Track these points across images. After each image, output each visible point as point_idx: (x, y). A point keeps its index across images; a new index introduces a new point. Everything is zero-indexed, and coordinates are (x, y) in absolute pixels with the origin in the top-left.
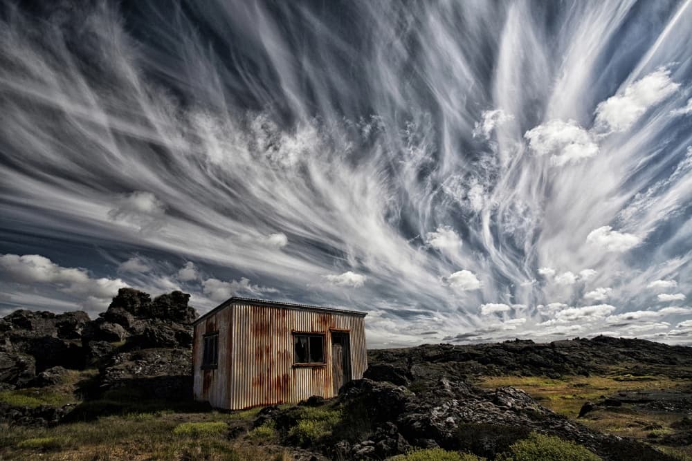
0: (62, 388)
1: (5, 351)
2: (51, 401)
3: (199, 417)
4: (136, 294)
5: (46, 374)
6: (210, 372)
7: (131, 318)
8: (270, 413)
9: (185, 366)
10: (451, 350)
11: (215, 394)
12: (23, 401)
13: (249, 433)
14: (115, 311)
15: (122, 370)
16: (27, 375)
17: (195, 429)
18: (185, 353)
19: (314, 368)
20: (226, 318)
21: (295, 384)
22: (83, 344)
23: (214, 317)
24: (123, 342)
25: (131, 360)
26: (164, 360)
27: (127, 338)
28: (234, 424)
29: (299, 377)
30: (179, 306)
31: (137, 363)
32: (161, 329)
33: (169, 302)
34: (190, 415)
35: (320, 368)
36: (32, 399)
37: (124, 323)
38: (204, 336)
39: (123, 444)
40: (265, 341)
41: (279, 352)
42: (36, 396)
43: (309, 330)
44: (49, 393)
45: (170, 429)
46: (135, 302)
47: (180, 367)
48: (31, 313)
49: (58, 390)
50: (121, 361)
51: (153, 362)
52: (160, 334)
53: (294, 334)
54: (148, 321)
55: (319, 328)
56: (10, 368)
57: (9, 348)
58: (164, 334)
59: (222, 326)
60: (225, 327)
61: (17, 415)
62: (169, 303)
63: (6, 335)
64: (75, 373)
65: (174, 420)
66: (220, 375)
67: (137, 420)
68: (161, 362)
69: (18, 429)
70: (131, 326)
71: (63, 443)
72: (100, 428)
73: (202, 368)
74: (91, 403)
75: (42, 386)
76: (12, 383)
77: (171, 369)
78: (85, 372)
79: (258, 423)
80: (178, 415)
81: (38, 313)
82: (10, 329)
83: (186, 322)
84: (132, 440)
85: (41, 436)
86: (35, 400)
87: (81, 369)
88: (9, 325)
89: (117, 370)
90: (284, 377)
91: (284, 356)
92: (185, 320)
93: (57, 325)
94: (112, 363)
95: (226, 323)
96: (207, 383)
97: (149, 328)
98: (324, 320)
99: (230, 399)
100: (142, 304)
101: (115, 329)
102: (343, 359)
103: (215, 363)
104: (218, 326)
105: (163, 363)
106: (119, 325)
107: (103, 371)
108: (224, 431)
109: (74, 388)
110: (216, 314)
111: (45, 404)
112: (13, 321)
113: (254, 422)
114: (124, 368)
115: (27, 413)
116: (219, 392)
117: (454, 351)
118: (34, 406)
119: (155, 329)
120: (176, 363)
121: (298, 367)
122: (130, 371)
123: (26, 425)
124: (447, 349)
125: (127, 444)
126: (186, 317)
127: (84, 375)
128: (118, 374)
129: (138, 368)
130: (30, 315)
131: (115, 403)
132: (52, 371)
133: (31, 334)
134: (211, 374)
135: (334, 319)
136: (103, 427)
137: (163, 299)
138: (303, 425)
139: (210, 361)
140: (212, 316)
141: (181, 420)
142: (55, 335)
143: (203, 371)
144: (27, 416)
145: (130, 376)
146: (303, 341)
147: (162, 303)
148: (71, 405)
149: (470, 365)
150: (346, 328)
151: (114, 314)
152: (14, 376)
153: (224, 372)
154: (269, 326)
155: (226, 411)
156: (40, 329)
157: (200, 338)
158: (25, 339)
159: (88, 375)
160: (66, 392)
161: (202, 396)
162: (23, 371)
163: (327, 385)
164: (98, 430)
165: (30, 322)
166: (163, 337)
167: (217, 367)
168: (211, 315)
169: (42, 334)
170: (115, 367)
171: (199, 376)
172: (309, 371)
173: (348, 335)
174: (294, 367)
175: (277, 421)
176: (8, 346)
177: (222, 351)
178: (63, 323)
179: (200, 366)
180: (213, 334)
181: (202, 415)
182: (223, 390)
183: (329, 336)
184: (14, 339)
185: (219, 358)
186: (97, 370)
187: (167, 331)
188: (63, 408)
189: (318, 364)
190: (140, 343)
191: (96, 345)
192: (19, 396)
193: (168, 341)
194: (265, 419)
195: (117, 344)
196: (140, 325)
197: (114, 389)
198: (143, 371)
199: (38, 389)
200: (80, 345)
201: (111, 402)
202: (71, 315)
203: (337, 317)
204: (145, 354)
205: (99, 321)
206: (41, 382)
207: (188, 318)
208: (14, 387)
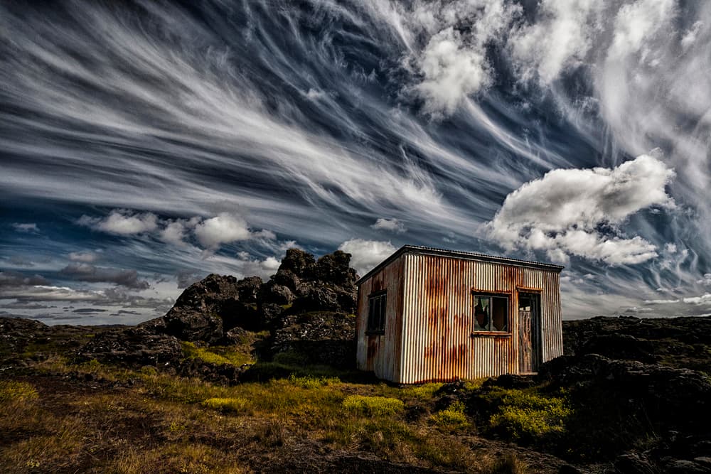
0: (242, 348)
1: (201, 312)
2: (233, 359)
3: (367, 389)
4: (302, 255)
5: (229, 334)
6: (375, 338)
7: (297, 281)
8: (455, 393)
9: (348, 332)
10: (638, 325)
11: (381, 363)
12: (212, 358)
13: (433, 417)
14: (283, 273)
15: (289, 333)
16: (216, 335)
17: (365, 404)
18: (347, 317)
19: (497, 338)
20: (397, 273)
21: (473, 356)
22: (258, 308)
23: (381, 273)
24: (290, 305)
25: (296, 323)
26: (328, 324)
27: (293, 301)
28: (411, 402)
29: (478, 349)
30: (341, 267)
31: (303, 327)
32: (325, 291)
33: (331, 262)
34: (357, 385)
35: (504, 338)
36: (219, 357)
37: (292, 286)
38: (369, 296)
39: (295, 415)
40: (440, 303)
41: (456, 317)
42: (223, 354)
43: (492, 289)
44: (231, 352)
45: (339, 401)
46: (300, 264)
47: (343, 332)
48: (220, 277)
49: (238, 349)
50: (289, 324)
51: (317, 326)
52: (323, 297)
53: (473, 293)
54: (312, 284)
55: (504, 287)
56: (203, 327)
57: (204, 310)
58: (327, 297)
59: (390, 283)
60: (396, 285)
61: (207, 371)
62: (331, 264)
63: (202, 297)
64: (251, 334)
65: (342, 391)
66: (387, 343)
67: (305, 387)
68: (325, 327)
69: (208, 385)
70: (297, 289)
71: (239, 407)
72: (272, 392)
73: (367, 333)
74: (264, 364)
75: (226, 345)
76: (207, 340)
77: (334, 334)
78: (259, 333)
79: (442, 405)
80: (345, 385)
81: (225, 277)
82: (205, 292)
83: (347, 284)
84: (302, 410)
85: (223, 396)
86: (221, 357)
87: (256, 332)
88: (204, 288)
89: (285, 333)
90: (460, 347)
91: (462, 321)
92: (346, 282)
93: (239, 289)
94: (281, 326)
95: (396, 280)
96: (372, 350)
97: (314, 290)
98: (510, 275)
99: (400, 370)
100: (307, 265)
101: (284, 291)
102: (532, 328)
103: (382, 328)
104: (386, 284)
105: (326, 327)
106: (286, 288)
107: (273, 334)
108: (400, 410)
109: (251, 349)
110: (383, 269)
111: (228, 362)
112: (207, 285)
113: (436, 402)
114: (291, 330)
115: (214, 369)
116: (385, 363)
117: (641, 326)
118: (220, 363)
119: (319, 291)
120: (339, 328)
121: (478, 335)
122: (296, 334)
123: (213, 381)
124: (631, 323)
125: (298, 415)
126: (347, 279)
127: (258, 336)
128: (286, 337)
129: (304, 332)
130: (219, 279)
131: (284, 366)
132: (233, 332)
133: (220, 297)
134: (377, 341)
135: (523, 274)
136: (275, 391)
137: (326, 260)
138: (511, 414)
139: (376, 325)
140: (379, 272)
141: (348, 392)
142: (237, 298)
143: (368, 337)
144: (214, 372)
145: (297, 339)
146: (485, 302)
147: (326, 264)
148: (247, 365)
149: (668, 344)
150: (536, 288)
151: (283, 276)
152: (208, 334)
153: (393, 339)
154: (445, 283)
155: (395, 384)
156: (226, 293)
157: (365, 299)
158: (215, 301)
159: (262, 337)
160: (244, 352)
161: (366, 366)
162: (214, 330)
163: (511, 361)
164: (270, 394)
165: (218, 285)
166: (326, 299)
167: (383, 333)
168: (377, 271)
169: (227, 296)
170: (284, 329)
171: (363, 342)
172: (491, 341)
173: (539, 296)
174: (473, 336)
175: (467, 403)
176: (204, 308)
177: (390, 314)
178: (243, 288)
179: (364, 331)
180: (380, 294)
181: (371, 387)
182: (391, 360)
183: (515, 297)
184: (208, 301)
185: (387, 322)
186: (269, 332)
187: (330, 293)
188: (241, 367)
189: (502, 332)
190: (306, 306)
191: (268, 307)
192: (209, 353)
193: (331, 304)
194: (450, 399)
195: (285, 307)
196: (305, 288)
197: (283, 351)
198: (308, 334)
199: (224, 347)
200: (255, 308)
201: (281, 365)
202: (249, 280)
203: (526, 271)
204: (310, 316)
205: (270, 284)
206: (226, 342)
207: (349, 280)
208: (208, 344)
